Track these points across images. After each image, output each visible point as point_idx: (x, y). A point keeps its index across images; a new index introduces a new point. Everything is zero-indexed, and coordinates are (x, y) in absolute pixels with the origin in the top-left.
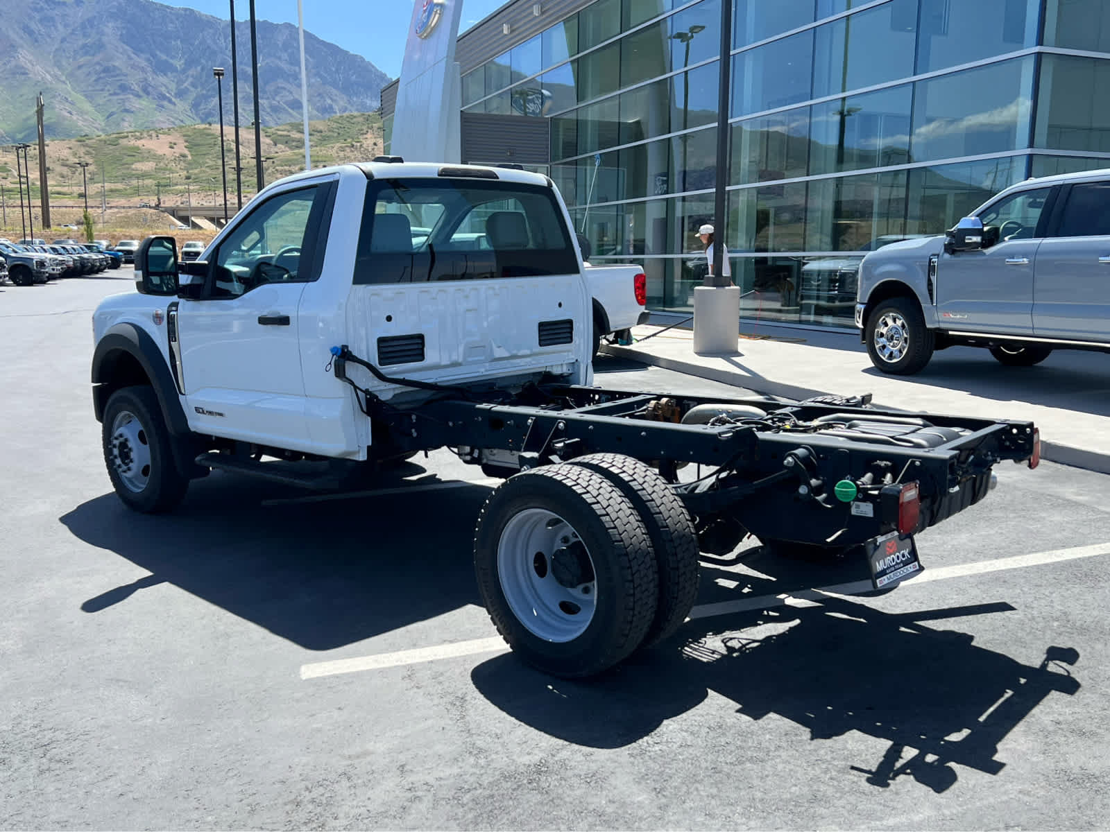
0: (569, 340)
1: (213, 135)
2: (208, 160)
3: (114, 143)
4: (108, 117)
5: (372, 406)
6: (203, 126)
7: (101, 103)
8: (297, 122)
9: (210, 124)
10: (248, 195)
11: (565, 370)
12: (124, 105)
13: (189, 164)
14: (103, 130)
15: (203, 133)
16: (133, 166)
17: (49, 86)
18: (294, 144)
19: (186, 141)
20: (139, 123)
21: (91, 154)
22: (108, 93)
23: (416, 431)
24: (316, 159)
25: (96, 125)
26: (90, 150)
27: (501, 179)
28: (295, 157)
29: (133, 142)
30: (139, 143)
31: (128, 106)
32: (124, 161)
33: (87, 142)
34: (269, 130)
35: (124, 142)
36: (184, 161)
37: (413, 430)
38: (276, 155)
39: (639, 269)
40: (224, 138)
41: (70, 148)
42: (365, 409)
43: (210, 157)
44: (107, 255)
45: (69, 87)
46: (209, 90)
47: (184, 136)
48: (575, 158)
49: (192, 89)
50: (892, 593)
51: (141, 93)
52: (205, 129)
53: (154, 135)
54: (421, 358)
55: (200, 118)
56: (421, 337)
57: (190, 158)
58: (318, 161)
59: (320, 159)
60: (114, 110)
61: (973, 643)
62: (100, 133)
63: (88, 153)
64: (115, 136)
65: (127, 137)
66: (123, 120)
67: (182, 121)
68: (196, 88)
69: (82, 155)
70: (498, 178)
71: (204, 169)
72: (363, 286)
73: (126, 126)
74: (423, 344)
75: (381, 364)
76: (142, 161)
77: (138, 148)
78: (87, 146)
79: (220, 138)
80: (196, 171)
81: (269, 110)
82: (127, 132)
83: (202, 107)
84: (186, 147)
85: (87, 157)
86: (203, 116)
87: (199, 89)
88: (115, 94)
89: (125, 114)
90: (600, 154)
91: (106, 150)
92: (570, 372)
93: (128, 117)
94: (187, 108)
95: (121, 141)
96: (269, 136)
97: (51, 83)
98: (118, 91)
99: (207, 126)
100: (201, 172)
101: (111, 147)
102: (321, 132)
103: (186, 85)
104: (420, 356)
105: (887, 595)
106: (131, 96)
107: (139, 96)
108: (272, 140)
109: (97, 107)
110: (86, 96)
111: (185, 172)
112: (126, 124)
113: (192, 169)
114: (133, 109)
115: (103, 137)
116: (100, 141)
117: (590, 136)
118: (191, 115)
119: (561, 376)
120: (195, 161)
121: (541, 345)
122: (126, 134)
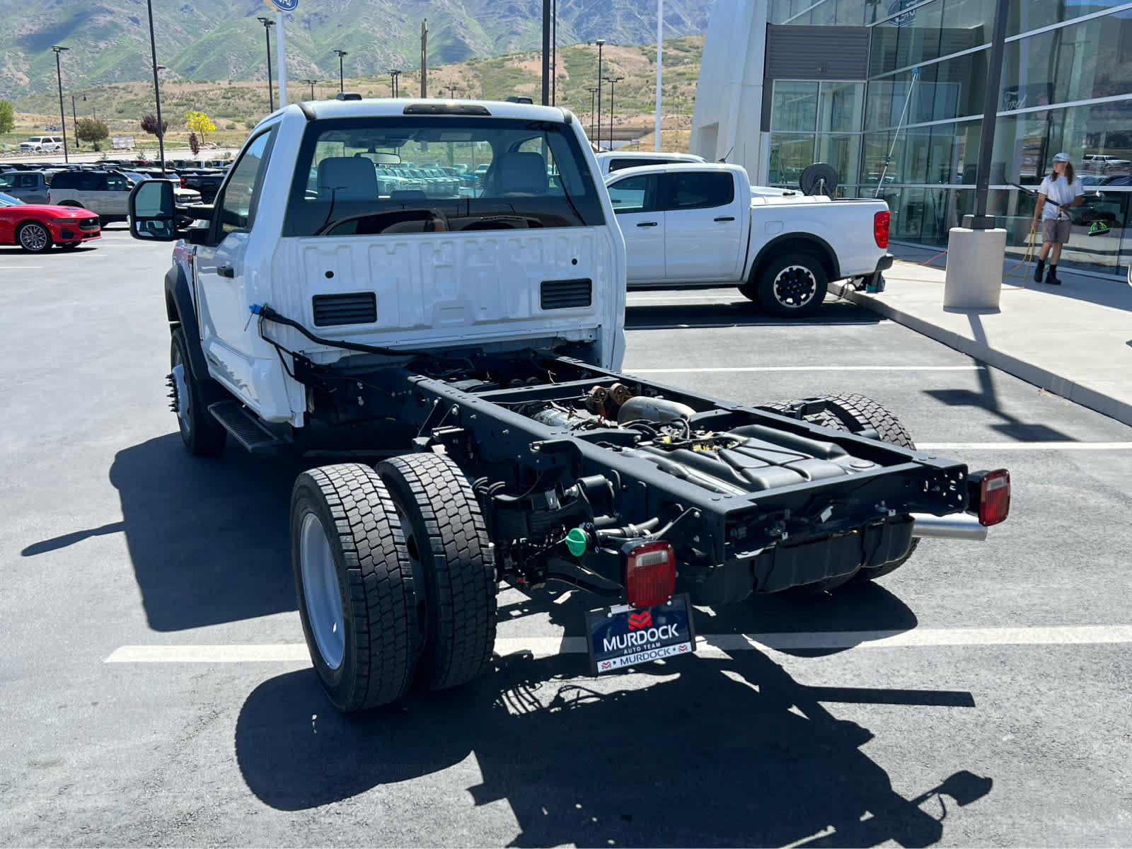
0: (588, 302)
1: (591, 54)
2: (585, 81)
3: (500, 65)
4: (497, 40)
5: (303, 369)
6: (582, 46)
7: (492, 26)
8: (674, 38)
9: (589, 44)
10: (619, 115)
11: (585, 337)
12: (511, 27)
13: (568, 85)
14: (492, 54)
15: (582, 53)
16: (516, 88)
17: (447, 11)
18: (670, 61)
19: (566, 62)
20: (524, 45)
21: (479, 76)
22: (498, 16)
23: (363, 399)
24: (691, 76)
25: (485, 48)
26: (478, 73)
27: (494, 116)
28: (669, 75)
29: (516, 65)
30: (522, 65)
31: (515, 28)
32: (508, 83)
33: (476, 65)
34: (646, 48)
35: (508, 64)
36: (562, 83)
37: (360, 398)
38: (651, 73)
39: (883, 205)
40: (602, 58)
41: (461, 72)
42: (293, 373)
43: (587, 77)
44: (462, 179)
45: (464, 11)
46: (591, 8)
47: (564, 57)
48: (894, 72)
49: (576, 8)
50: (833, 657)
51: (528, 14)
52: (585, 48)
53: (536, 57)
54: (372, 318)
55: (582, 38)
56: (371, 296)
57: (568, 78)
58: (692, 79)
59: (694, 76)
60: (503, 32)
61: (863, 748)
62: (487, 56)
63: (476, 76)
64: (501, 58)
65: (511, 59)
66: (511, 42)
67: (563, 41)
68: (580, 7)
69: (471, 78)
70: (490, 115)
71: (579, 89)
72: (297, 238)
73: (512, 48)
74: (374, 303)
75: (317, 324)
76: (525, 83)
77: (521, 70)
78: (476, 69)
79: (598, 58)
80: (572, 92)
81: (648, 27)
82: (512, 55)
83: (584, 26)
84: (565, 68)
85: (475, 80)
86: (584, 35)
87: (582, 8)
88: (504, 16)
89: (512, 36)
90: (918, 68)
91: (491, 73)
92: (592, 339)
93: (515, 39)
94: (570, 28)
95: (506, 63)
96: (646, 54)
97: (449, 8)
98: (507, 13)
99: (586, 46)
100: (577, 92)
101: (496, 70)
102: (698, 48)
103: (569, 4)
104: (372, 317)
105: (825, 658)
106: (519, 18)
107: (525, 17)
108: (649, 58)
109: (487, 29)
110: (479, 20)
111: (563, 94)
112: (512, 46)
113: (569, 90)
114: (520, 31)
115: (490, 60)
116: (487, 63)
117: (913, 45)
118: (573, 35)
119: (581, 343)
120: (573, 82)
121: (544, 307)
122: (510, 57)
